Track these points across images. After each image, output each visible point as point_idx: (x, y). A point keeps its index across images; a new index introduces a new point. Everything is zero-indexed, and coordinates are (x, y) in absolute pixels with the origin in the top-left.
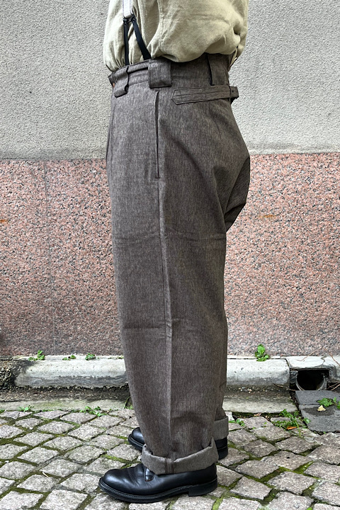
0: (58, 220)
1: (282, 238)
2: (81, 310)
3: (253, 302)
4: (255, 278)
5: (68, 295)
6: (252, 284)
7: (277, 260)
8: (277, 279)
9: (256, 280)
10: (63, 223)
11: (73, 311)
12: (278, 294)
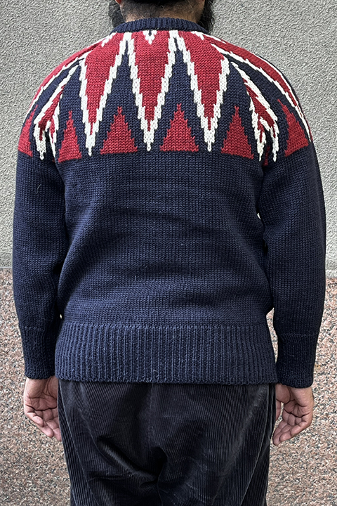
0: (11, 353)
1: (330, 399)
2: (35, 485)
3: (288, 492)
4: (290, 455)
5: (18, 461)
6: (286, 465)
7: (322, 432)
8: (322, 460)
9: (291, 459)
10: (16, 357)
11: (24, 486)
12: (324, 482)
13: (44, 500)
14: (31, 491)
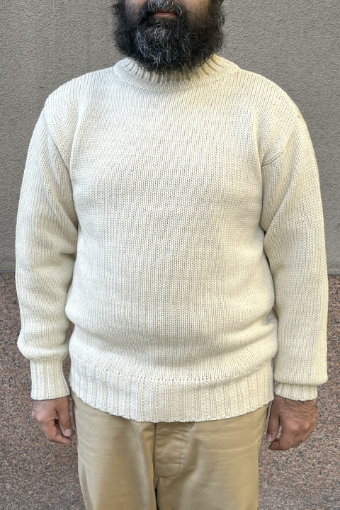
13: (19, 476)
14: (7, 469)
